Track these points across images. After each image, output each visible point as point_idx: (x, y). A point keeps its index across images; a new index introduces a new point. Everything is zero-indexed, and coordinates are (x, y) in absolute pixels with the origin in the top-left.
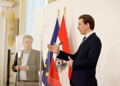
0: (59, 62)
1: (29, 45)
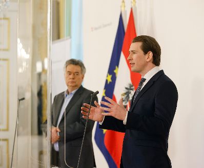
0: (126, 105)
1: (73, 79)
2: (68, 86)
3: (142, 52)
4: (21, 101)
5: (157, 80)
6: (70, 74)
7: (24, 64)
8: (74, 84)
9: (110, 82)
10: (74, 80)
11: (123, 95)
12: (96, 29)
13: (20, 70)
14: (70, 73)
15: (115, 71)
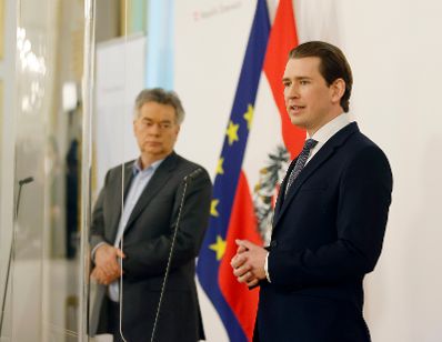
0: (269, 195)
1: (157, 136)
2: (143, 150)
3: (322, 81)
4: (24, 186)
5: (344, 143)
6: (149, 125)
7: (35, 87)
8: (158, 149)
9: (235, 142)
10: (160, 140)
11: (263, 172)
12: (205, 15)
13: (25, 104)
14: (150, 122)
15: (247, 116)
